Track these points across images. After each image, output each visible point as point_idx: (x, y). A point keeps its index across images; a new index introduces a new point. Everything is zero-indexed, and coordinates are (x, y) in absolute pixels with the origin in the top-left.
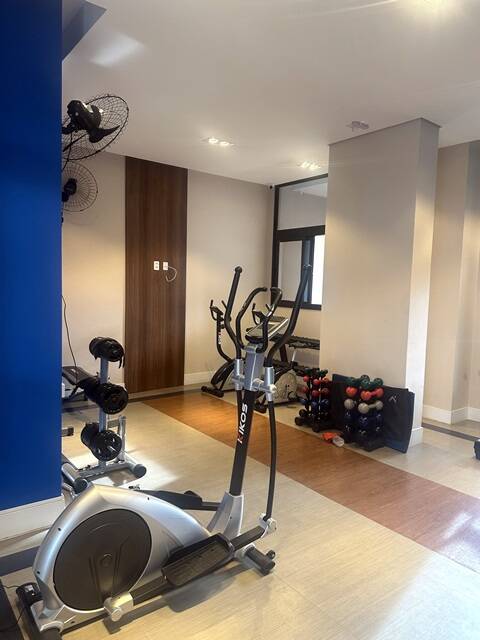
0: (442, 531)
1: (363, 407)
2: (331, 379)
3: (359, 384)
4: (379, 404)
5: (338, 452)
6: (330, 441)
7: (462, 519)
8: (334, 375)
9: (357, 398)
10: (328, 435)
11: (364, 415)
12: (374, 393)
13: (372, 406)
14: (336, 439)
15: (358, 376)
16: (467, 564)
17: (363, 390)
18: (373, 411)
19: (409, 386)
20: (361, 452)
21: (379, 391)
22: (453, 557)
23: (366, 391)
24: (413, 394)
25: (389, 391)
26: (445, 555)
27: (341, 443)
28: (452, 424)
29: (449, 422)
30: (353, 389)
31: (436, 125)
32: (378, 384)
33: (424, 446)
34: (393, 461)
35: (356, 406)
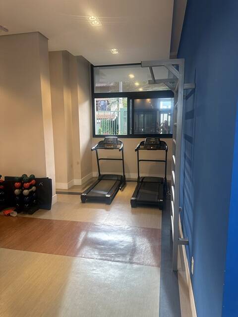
0: (76, 245)
1: (26, 192)
2: (4, 180)
3: (22, 180)
4: (34, 188)
5: (14, 220)
6: (9, 215)
7: (82, 235)
8: (5, 177)
9: (22, 188)
10: (7, 212)
11: (26, 196)
12: (30, 183)
13: (30, 190)
14: (12, 213)
15: (20, 176)
16: (90, 256)
17: (24, 183)
18: (31, 193)
19: (48, 176)
20: (27, 216)
21: (33, 182)
22: (83, 256)
23: (26, 183)
24: (51, 180)
25: (38, 180)
26: (80, 257)
27: (15, 214)
28: (69, 189)
29: (67, 189)
30: (19, 183)
31: (46, 38)
32: (33, 177)
33: (58, 203)
34: (45, 216)
35: (22, 192)
